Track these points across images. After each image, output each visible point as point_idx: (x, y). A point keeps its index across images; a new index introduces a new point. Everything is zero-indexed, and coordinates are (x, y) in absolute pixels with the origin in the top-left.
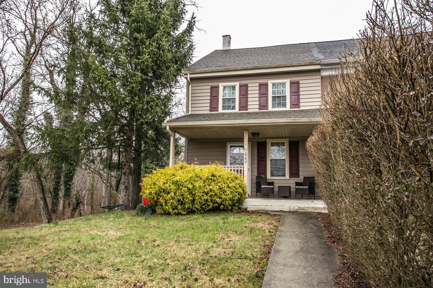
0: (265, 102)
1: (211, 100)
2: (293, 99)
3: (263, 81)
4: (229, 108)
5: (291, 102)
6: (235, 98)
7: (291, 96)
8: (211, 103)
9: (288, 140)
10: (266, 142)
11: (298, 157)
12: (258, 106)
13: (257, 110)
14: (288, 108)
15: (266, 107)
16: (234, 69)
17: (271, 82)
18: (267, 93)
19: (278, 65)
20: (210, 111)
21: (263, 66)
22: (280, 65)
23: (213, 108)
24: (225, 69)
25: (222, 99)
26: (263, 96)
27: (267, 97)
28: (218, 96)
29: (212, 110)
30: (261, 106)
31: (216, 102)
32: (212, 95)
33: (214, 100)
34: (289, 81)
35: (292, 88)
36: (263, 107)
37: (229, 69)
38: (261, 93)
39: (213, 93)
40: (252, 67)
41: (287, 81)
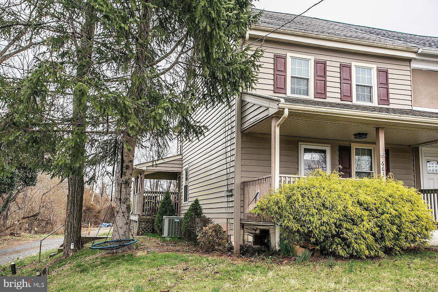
0: (349, 91)
1: (275, 75)
2: (381, 92)
4: (298, 91)
5: (379, 96)
6: (308, 79)
7: (379, 88)
8: (276, 80)
10: (350, 147)
12: (339, 96)
13: (339, 101)
14: (375, 103)
15: (349, 97)
16: (315, 35)
17: (354, 64)
18: (350, 80)
19: (371, 43)
20: (274, 92)
21: (352, 41)
22: (373, 43)
23: (280, 88)
24: (303, 33)
25: (290, 77)
26: (346, 82)
27: (351, 84)
28: (285, 71)
29: (277, 91)
30: (344, 96)
31: (283, 80)
32: (277, 68)
33: (281, 77)
34: (376, 68)
35: (379, 77)
36: (346, 97)
37: (308, 34)
38: (343, 77)
39: (278, 65)
40: (339, 39)
41: (374, 67)
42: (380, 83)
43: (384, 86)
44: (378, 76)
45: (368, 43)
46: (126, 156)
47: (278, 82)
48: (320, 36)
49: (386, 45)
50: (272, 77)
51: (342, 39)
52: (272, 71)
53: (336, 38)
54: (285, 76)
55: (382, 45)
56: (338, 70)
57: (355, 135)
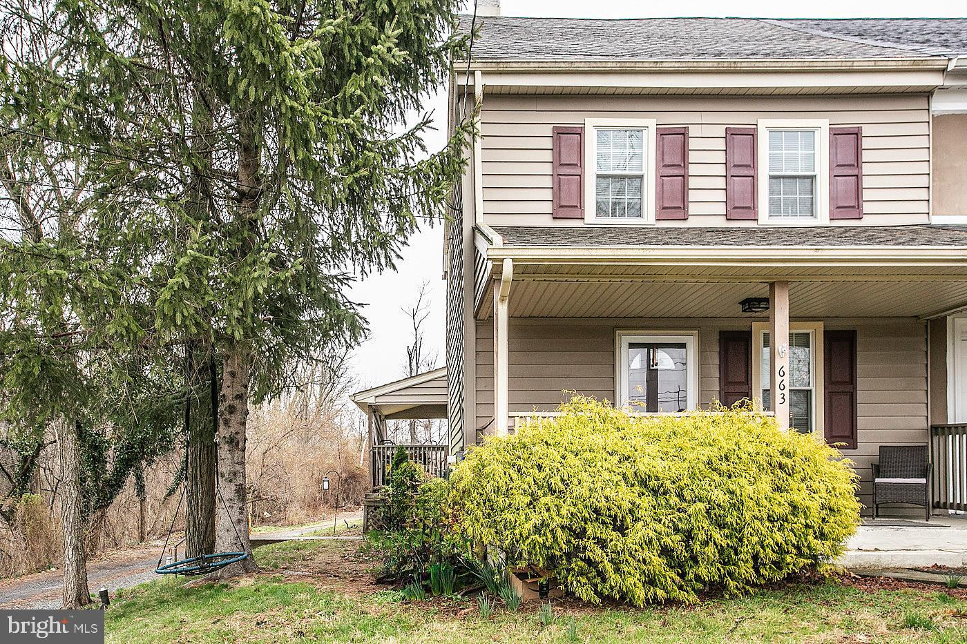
0: (749, 195)
1: (556, 176)
2: (841, 187)
3: (740, 118)
4: (617, 209)
5: (832, 199)
6: (641, 177)
7: (834, 177)
8: (557, 189)
9: (820, 326)
10: (750, 333)
11: (852, 381)
12: (721, 209)
13: (721, 223)
14: (822, 218)
15: (751, 209)
16: (652, 65)
17: (766, 124)
18: (753, 165)
19: (807, 64)
20: (554, 218)
21: (753, 64)
22: (811, 64)
23: (566, 206)
24: (618, 65)
25: (594, 177)
26: (741, 172)
27: (755, 177)
28: (580, 163)
29: (561, 213)
30: (735, 208)
31: (575, 187)
32: (560, 161)
33: (569, 180)
34: (828, 126)
35: (836, 149)
36: (740, 210)
37: (633, 65)
38: (733, 162)
39: (562, 150)
40: (715, 65)
41: (820, 124)
42: (838, 166)
43: (850, 172)
44: (833, 146)
45: (799, 64)
46: (228, 387)
47: (562, 194)
48: (664, 65)
49: (849, 64)
50: (548, 182)
51: (726, 65)
52: (548, 169)
53: (709, 65)
54: (580, 175)
55: (840, 64)
56: (721, 144)
57: (743, 303)
